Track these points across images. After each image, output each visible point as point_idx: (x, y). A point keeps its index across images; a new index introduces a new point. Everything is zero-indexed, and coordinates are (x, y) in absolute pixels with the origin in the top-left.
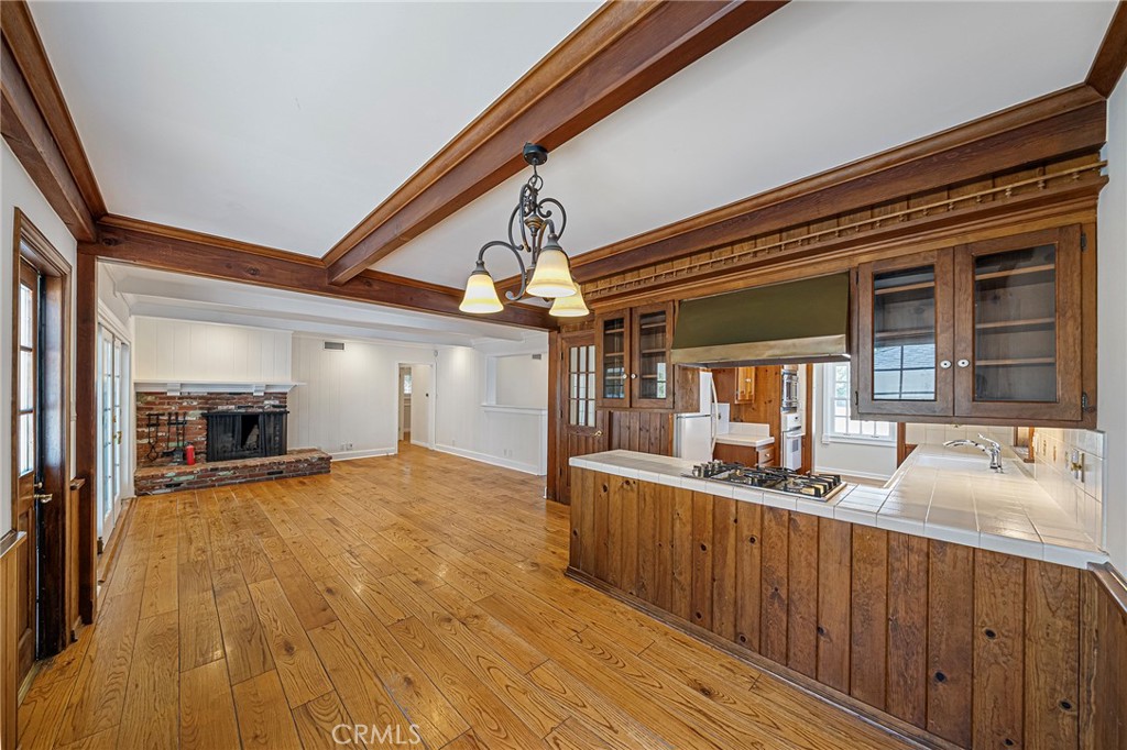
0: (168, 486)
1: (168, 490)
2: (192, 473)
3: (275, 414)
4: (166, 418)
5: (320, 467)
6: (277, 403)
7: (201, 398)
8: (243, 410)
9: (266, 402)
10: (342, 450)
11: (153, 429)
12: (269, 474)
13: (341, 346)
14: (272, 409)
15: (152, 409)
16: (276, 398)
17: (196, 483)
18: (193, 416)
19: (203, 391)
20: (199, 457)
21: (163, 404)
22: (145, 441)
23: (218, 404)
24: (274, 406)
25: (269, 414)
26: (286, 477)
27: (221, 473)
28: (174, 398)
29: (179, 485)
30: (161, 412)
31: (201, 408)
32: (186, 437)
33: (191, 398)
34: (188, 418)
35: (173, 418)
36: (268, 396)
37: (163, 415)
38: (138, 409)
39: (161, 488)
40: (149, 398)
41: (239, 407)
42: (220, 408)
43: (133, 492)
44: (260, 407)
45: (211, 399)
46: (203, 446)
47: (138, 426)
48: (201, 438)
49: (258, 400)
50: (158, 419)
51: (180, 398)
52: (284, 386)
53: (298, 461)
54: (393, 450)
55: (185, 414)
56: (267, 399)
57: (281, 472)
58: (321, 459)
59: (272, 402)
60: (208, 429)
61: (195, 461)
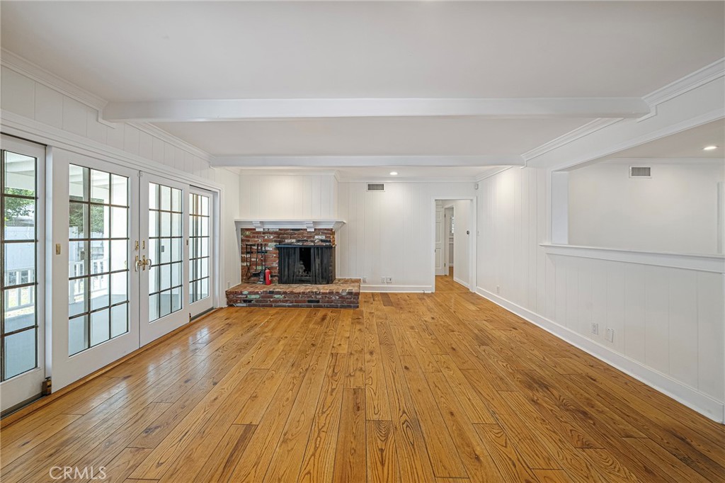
0: (245, 301)
1: (245, 305)
2: (257, 293)
3: (322, 248)
4: (256, 248)
5: (351, 301)
6: (323, 237)
7: (275, 233)
8: (300, 244)
9: (316, 237)
10: (383, 283)
11: (248, 256)
12: (309, 301)
13: (381, 187)
14: (320, 243)
15: (248, 241)
16: (323, 233)
17: (261, 301)
18: (271, 247)
19: (275, 228)
20: (274, 279)
21: (254, 237)
22: (245, 264)
23: (284, 238)
24: (322, 241)
25: (317, 248)
26: (321, 307)
27: (276, 296)
28: (259, 233)
29: (250, 301)
30: (253, 243)
31: (275, 241)
32: (267, 263)
33: (269, 233)
34: (268, 249)
35: (260, 248)
36: (317, 231)
37: (254, 245)
38: (242, 240)
39: (241, 302)
40: (248, 233)
41: (298, 241)
42: (286, 241)
43: (225, 303)
44: (312, 241)
45: (281, 234)
46: (277, 271)
47: (242, 253)
48: (275, 265)
49: (311, 235)
50: (251, 248)
51: (264, 233)
52: (329, 223)
53: (331, 293)
54: (430, 288)
55: (266, 245)
56: (316, 234)
57: (318, 302)
58: (350, 293)
59: (320, 237)
60: (280, 257)
61: (271, 282)
